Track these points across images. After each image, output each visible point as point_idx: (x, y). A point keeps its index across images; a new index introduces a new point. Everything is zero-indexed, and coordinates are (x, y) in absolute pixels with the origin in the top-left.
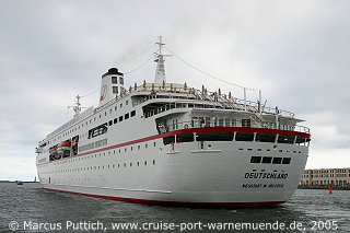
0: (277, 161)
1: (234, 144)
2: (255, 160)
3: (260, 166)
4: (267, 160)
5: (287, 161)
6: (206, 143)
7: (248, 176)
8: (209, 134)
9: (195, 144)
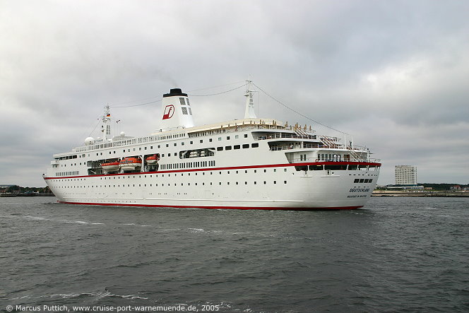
0: (366, 181)
1: (347, 172)
2: (356, 181)
3: (358, 184)
4: (362, 181)
5: (371, 181)
6: (331, 171)
7: (352, 190)
8: (331, 166)
9: (324, 172)
